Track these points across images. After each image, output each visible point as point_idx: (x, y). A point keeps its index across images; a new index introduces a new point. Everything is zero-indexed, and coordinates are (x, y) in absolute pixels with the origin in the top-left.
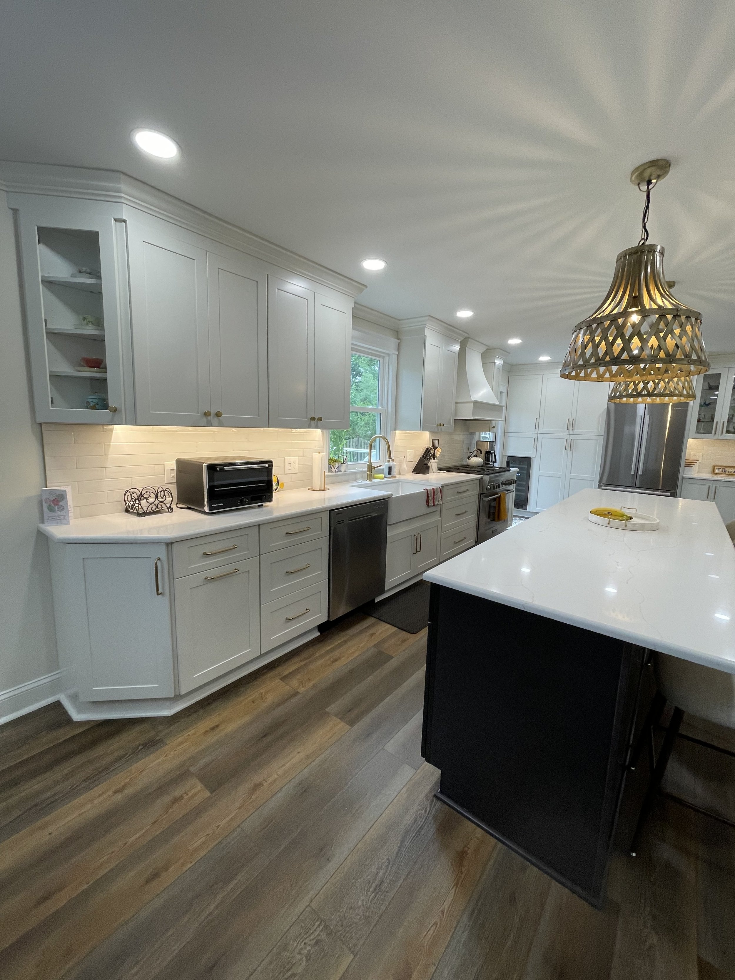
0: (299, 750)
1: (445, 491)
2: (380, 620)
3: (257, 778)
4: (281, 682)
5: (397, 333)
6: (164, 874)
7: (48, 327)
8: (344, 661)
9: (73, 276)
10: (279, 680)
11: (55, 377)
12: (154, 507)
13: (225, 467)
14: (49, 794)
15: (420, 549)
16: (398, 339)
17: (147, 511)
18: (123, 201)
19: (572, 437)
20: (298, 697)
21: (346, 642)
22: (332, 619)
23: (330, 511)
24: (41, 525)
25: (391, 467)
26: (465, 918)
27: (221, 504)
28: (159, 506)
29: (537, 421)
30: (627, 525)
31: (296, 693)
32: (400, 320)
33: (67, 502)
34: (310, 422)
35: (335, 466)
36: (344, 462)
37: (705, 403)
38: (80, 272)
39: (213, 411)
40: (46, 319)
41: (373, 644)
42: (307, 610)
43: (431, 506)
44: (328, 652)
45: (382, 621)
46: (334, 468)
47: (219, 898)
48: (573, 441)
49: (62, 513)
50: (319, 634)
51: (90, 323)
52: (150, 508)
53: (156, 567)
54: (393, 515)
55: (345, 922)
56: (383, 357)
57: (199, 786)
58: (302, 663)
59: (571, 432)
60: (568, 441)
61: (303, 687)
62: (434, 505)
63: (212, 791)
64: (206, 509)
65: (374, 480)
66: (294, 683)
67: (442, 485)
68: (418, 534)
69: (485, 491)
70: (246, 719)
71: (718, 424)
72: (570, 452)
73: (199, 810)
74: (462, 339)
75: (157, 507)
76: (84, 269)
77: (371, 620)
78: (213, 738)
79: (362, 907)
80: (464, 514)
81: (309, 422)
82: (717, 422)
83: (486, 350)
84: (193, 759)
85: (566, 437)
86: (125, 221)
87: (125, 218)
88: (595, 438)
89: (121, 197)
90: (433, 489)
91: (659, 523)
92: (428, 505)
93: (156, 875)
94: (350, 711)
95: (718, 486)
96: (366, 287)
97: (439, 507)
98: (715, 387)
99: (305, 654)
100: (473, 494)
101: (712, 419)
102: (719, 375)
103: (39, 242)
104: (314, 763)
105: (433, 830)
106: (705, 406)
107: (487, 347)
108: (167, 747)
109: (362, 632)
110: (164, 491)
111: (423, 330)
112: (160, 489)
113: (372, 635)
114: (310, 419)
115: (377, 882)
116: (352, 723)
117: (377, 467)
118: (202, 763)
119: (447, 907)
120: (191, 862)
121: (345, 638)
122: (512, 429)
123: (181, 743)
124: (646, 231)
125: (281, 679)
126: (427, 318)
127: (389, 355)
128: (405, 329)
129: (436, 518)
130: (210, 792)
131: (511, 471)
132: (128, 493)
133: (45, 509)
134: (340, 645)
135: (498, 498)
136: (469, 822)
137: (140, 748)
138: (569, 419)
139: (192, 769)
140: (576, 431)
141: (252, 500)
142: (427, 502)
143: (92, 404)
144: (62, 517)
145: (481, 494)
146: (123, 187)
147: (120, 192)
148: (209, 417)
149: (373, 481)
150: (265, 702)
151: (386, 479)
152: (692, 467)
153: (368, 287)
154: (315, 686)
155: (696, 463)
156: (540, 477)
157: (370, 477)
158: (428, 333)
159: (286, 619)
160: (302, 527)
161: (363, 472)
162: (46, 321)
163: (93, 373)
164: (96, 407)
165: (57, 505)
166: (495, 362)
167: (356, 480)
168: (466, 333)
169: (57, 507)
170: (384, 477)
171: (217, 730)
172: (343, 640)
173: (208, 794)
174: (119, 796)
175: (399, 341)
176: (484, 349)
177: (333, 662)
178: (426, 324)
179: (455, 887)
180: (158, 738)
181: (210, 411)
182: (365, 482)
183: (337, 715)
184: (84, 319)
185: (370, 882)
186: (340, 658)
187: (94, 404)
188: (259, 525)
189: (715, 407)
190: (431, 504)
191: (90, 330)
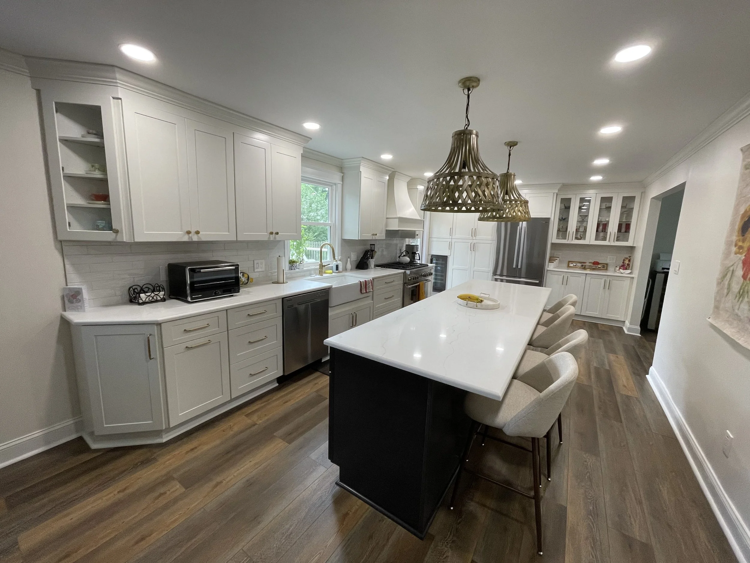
0: (251, 460)
1: (375, 283)
2: (324, 373)
3: (219, 479)
4: (245, 417)
5: (341, 169)
6: (147, 539)
7: (64, 172)
8: (292, 402)
9: (83, 136)
10: (244, 416)
11: (72, 208)
12: (151, 299)
13: (201, 270)
14: (72, 495)
15: (356, 324)
16: (342, 173)
17: (145, 301)
18: (118, 85)
19: (475, 241)
20: (256, 426)
21: (295, 390)
22: (286, 374)
23: (283, 299)
24: (64, 313)
25: (338, 265)
26: (339, 549)
27: (199, 296)
28: (155, 298)
29: (451, 230)
30: (478, 305)
31: (254, 425)
32: (342, 159)
33: (83, 296)
34: (270, 236)
35: (293, 265)
36: (301, 262)
37: (562, 218)
38: (89, 133)
39: (193, 230)
40: (63, 166)
41: (315, 390)
42: (266, 368)
43: (363, 293)
44: (282, 397)
45: (325, 374)
46: (293, 267)
47: (183, 549)
48: (475, 244)
49: (79, 304)
50: (278, 384)
51: (97, 169)
52: (147, 299)
53: (149, 340)
54: (334, 300)
55: (263, 557)
56: (332, 186)
57: (178, 486)
58: (263, 405)
59: (474, 238)
60: (472, 244)
61: (260, 420)
62: (366, 292)
63: (186, 488)
64: (189, 299)
65: (325, 275)
66: (255, 418)
67: (373, 278)
68: (354, 313)
69: (407, 281)
70: (218, 442)
71: (570, 232)
72: (473, 252)
73: (176, 501)
74: (390, 172)
75: (153, 298)
76: (91, 131)
77: (317, 374)
78: (192, 455)
79: (276, 548)
80: (392, 298)
81: (268, 236)
82: (569, 231)
83: (411, 179)
84: (176, 470)
85: (471, 241)
86: (120, 99)
87: (120, 97)
88: (490, 242)
89: (116, 83)
90: (366, 281)
91: (499, 303)
92: (361, 293)
93: (143, 539)
94: (290, 434)
95: (569, 276)
96: (311, 139)
97: (371, 294)
98: (568, 207)
99: (264, 399)
100: (399, 284)
101: (567, 229)
102: (571, 198)
103: (57, 112)
104: (260, 468)
105: (331, 502)
106: (562, 220)
107: (411, 178)
108: (158, 463)
109: (309, 382)
110: (159, 287)
111: (359, 167)
112: (157, 285)
113: (316, 384)
114: (270, 233)
115: (288, 533)
116: (290, 442)
117: (327, 265)
118: (182, 471)
119: (329, 544)
120: (167, 530)
121: (296, 387)
122: (435, 235)
123: (169, 460)
124: (468, 120)
125: (245, 416)
126: (361, 159)
127: (335, 184)
128: (346, 165)
129: (369, 301)
130: (185, 488)
131: (428, 267)
132: (131, 289)
133: (66, 302)
134: (292, 391)
135: (418, 286)
136: (354, 497)
137: (139, 464)
138: (472, 228)
139: (175, 476)
140: (478, 237)
141: (223, 292)
142: (361, 290)
143: (100, 227)
144: (79, 307)
145: (404, 283)
146: (118, 76)
147: (116, 79)
148: (190, 235)
149: (323, 275)
150: (232, 431)
151: (334, 274)
152: (553, 262)
153: (312, 139)
154: (268, 420)
155: (557, 259)
156: (453, 270)
157: (321, 273)
158: (362, 169)
159: (250, 374)
160: (261, 310)
161: (315, 269)
162: (63, 168)
163: (100, 205)
164: (104, 229)
165: (76, 298)
166: (417, 189)
167: (310, 275)
168: (393, 169)
169: (75, 300)
170: (333, 272)
171: (196, 450)
172: (293, 388)
173: (184, 490)
174: (121, 495)
175: (342, 174)
176: (408, 179)
177: (284, 403)
178: (360, 163)
179: (336, 533)
180: (152, 457)
181: (190, 230)
182: (318, 276)
183: (281, 437)
184: (93, 166)
185: (284, 533)
186: (290, 400)
187: (102, 226)
188: (227, 310)
189: (568, 221)
190: (364, 291)
191: (97, 174)
